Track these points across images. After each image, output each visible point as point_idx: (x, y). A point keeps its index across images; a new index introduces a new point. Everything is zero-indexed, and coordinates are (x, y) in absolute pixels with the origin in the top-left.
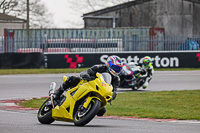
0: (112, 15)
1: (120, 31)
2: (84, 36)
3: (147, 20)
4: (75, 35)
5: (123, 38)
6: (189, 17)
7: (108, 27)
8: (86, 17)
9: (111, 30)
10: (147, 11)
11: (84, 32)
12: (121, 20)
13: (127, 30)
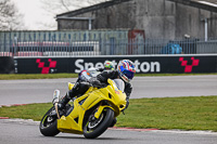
0: (87, 16)
1: (97, 33)
2: (57, 38)
3: (126, 22)
4: (47, 38)
5: (100, 41)
6: (171, 18)
7: (83, 29)
8: (59, 18)
9: (87, 32)
10: (126, 12)
11: (57, 34)
12: (97, 21)
13: (104, 33)
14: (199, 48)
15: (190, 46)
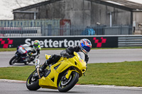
0: (33, 10)
1: (39, 21)
2: (13, 25)
3: (59, 14)
4: (7, 25)
5: (42, 27)
6: (88, 12)
7: (30, 19)
8: (15, 12)
9: (33, 21)
10: (58, 7)
11: (13, 22)
12: (40, 14)
13: (44, 21)
14: (106, 31)
15: (100, 30)
